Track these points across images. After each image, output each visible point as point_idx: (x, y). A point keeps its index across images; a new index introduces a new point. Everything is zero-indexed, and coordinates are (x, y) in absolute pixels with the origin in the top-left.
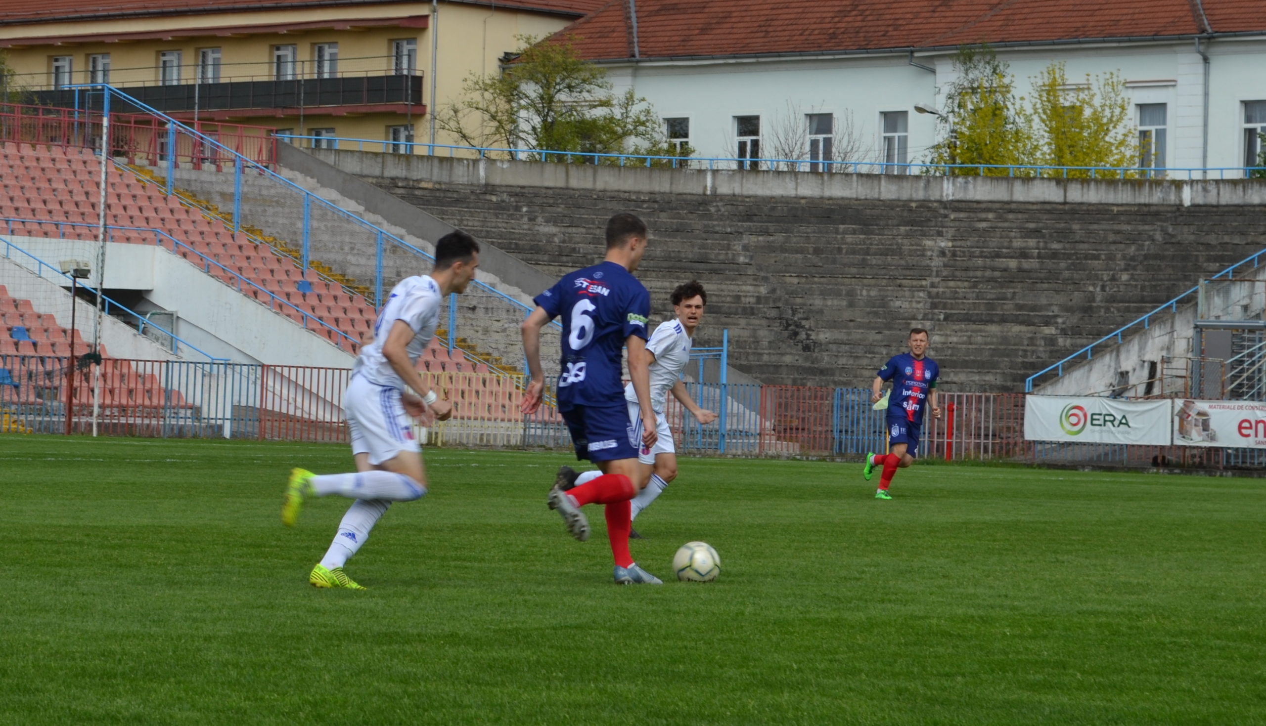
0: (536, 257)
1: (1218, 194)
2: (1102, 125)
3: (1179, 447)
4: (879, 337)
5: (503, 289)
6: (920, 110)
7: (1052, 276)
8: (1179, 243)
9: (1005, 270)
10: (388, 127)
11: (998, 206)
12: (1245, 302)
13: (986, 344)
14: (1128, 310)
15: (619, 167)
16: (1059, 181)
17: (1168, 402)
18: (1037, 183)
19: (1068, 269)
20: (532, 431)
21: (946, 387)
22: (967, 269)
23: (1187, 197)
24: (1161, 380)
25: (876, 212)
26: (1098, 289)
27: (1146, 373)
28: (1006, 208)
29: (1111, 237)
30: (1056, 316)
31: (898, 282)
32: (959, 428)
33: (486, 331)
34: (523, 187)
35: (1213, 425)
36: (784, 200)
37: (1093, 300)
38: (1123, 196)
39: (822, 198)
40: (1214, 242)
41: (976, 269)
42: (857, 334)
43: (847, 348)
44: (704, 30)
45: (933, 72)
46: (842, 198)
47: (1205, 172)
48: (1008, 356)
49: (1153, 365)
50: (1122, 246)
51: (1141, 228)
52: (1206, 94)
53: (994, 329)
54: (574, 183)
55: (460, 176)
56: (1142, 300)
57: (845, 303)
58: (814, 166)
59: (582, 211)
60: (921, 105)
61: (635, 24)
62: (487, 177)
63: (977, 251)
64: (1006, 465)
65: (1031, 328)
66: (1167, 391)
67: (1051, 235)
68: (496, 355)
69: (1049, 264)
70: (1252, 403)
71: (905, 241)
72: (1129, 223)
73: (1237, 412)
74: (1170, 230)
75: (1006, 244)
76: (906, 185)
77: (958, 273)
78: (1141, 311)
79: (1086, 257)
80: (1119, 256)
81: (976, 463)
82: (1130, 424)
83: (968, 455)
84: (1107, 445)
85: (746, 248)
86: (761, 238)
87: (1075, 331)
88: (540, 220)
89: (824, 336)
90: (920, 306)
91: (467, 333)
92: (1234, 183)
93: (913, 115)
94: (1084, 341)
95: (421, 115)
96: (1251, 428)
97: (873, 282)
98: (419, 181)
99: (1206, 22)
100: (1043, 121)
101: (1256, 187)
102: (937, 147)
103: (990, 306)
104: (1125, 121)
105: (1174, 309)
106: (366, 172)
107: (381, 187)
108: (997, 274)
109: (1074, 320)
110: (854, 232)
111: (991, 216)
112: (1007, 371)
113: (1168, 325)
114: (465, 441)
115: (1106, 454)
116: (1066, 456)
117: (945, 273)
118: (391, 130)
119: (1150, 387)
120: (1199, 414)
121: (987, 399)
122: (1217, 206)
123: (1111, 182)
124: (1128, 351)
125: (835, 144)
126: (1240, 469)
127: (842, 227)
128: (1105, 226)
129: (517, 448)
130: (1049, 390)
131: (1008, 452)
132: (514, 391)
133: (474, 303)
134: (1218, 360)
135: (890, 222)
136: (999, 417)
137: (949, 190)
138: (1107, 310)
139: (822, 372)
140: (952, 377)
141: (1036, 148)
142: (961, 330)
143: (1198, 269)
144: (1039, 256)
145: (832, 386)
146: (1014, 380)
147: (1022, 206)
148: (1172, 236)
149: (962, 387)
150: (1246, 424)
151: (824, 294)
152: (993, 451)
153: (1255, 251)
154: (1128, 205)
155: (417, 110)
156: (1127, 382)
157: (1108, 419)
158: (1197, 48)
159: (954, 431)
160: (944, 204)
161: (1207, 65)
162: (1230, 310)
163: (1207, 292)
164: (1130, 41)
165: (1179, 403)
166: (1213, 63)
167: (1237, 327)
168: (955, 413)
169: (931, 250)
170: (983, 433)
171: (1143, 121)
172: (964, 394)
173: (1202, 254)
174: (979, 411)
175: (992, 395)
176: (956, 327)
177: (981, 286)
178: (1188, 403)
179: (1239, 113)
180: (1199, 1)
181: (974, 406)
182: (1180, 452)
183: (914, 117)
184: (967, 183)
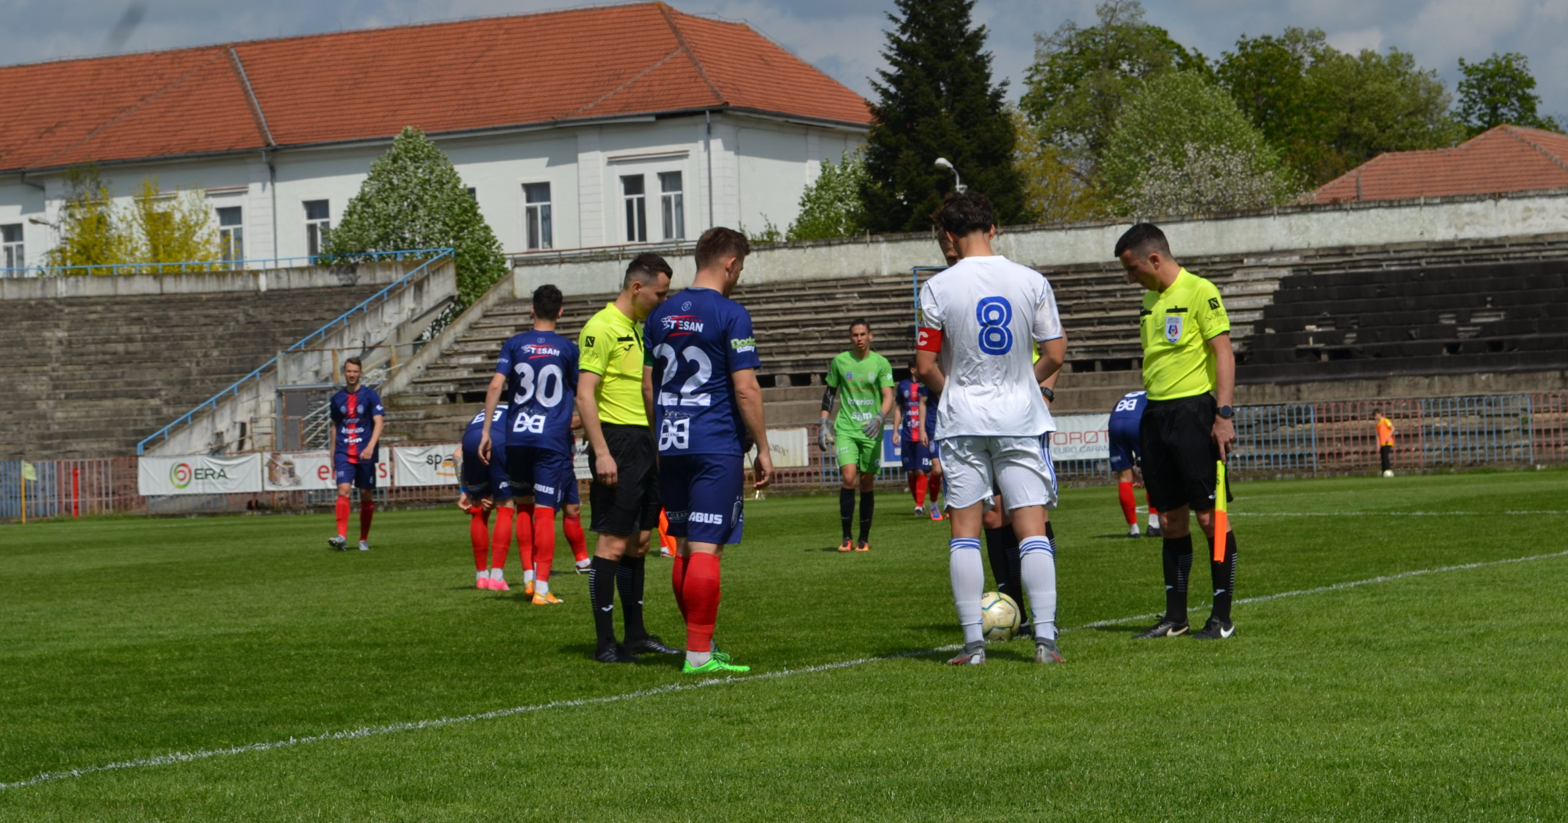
1: (289, 279)
2: (190, 227)
3: (268, 492)
4: (10, 417)
6: (33, 222)
7: (155, 357)
8: (258, 322)
9: (115, 353)
11: (104, 300)
12: (316, 368)
13: (102, 416)
14: (219, 380)
16: (156, 276)
17: (258, 455)
18: (137, 279)
19: (168, 349)
21: (70, 455)
22: (82, 355)
23: (263, 283)
24: (251, 438)
26: (194, 365)
27: (237, 432)
28: (112, 302)
29: (202, 321)
30: (159, 390)
31: (24, 368)
32: (84, 489)
35: (298, 472)
37: (190, 374)
38: (210, 286)
40: (287, 320)
41: (90, 354)
45: (42, 188)
47: (276, 261)
48: (121, 425)
49: (243, 426)
50: (211, 328)
51: (227, 311)
52: (274, 197)
53: (108, 403)
56: (231, 372)
60: (32, 218)
63: (90, 339)
64: (126, 517)
65: (139, 401)
66: (256, 446)
67: (151, 322)
69: (151, 346)
71: (28, 334)
72: (216, 308)
73: (315, 460)
74: (251, 312)
75: (114, 332)
76: (25, 286)
77: (74, 359)
78: (230, 381)
79: (182, 338)
80: (209, 336)
81: (101, 518)
82: (228, 476)
83: (92, 512)
84: (209, 495)
87: (176, 401)
90: (44, 388)
92: (301, 270)
93: (28, 227)
94: (184, 409)
96: (328, 472)
99: (270, 137)
100: (141, 225)
101: (320, 272)
102: (51, 252)
103: (104, 385)
104: (210, 223)
105: (258, 378)
108: (108, 357)
109: (175, 391)
111: (99, 308)
112: (121, 438)
113: (254, 391)
115: (209, 502)
116: (175, 507)
117: (63, 359)
119: (241, 444)
120: (286, 463)
121: (106, 463)
122: (289, 290)
123: (199, 275)
124: (222, 415)
126: (321, 507)
128: (196, 311)
130: (158, 452)
131: (126, 506)
134: (297, 418)
135: (13, 318)
136: (117, 477)
137: (62, 288)
138: (203, 381)
140: (75, 447)
141: (136, 249)
142: (80, 406)
143: (275, 342)
144: (143, 340)
146: (128, 445)
147: (125, 299)
148: (253, 317)
149: (83, 454)
150: (324, 470)
152: (114, 507)
153: (322, 325)
154: (214, 293)
156: (222, 441)
157: (208, 473)
158: (264, 159)
159: (80, 492)
160: (59, 301)
161: (273, 174)
162: (304, 375)
163: (284, 361)
164: (208, 156)
165: (267, 456)
166: (279, 171)
167: (310, 390)
168: (79, 477)
169: (50, 340)
170: (104, 492)
171: (223, 223)
172: (87, 460)
173: (278, 330)
174: (99, 473)
175: (110, 460)
176: (75, 404)
177: (94, 368)
178: (275, 455)
179: (303, 213)
180: (263, 120)
181: (95, 469)
182: (269, 497)
183: (28, 230)
184: (77, 281)
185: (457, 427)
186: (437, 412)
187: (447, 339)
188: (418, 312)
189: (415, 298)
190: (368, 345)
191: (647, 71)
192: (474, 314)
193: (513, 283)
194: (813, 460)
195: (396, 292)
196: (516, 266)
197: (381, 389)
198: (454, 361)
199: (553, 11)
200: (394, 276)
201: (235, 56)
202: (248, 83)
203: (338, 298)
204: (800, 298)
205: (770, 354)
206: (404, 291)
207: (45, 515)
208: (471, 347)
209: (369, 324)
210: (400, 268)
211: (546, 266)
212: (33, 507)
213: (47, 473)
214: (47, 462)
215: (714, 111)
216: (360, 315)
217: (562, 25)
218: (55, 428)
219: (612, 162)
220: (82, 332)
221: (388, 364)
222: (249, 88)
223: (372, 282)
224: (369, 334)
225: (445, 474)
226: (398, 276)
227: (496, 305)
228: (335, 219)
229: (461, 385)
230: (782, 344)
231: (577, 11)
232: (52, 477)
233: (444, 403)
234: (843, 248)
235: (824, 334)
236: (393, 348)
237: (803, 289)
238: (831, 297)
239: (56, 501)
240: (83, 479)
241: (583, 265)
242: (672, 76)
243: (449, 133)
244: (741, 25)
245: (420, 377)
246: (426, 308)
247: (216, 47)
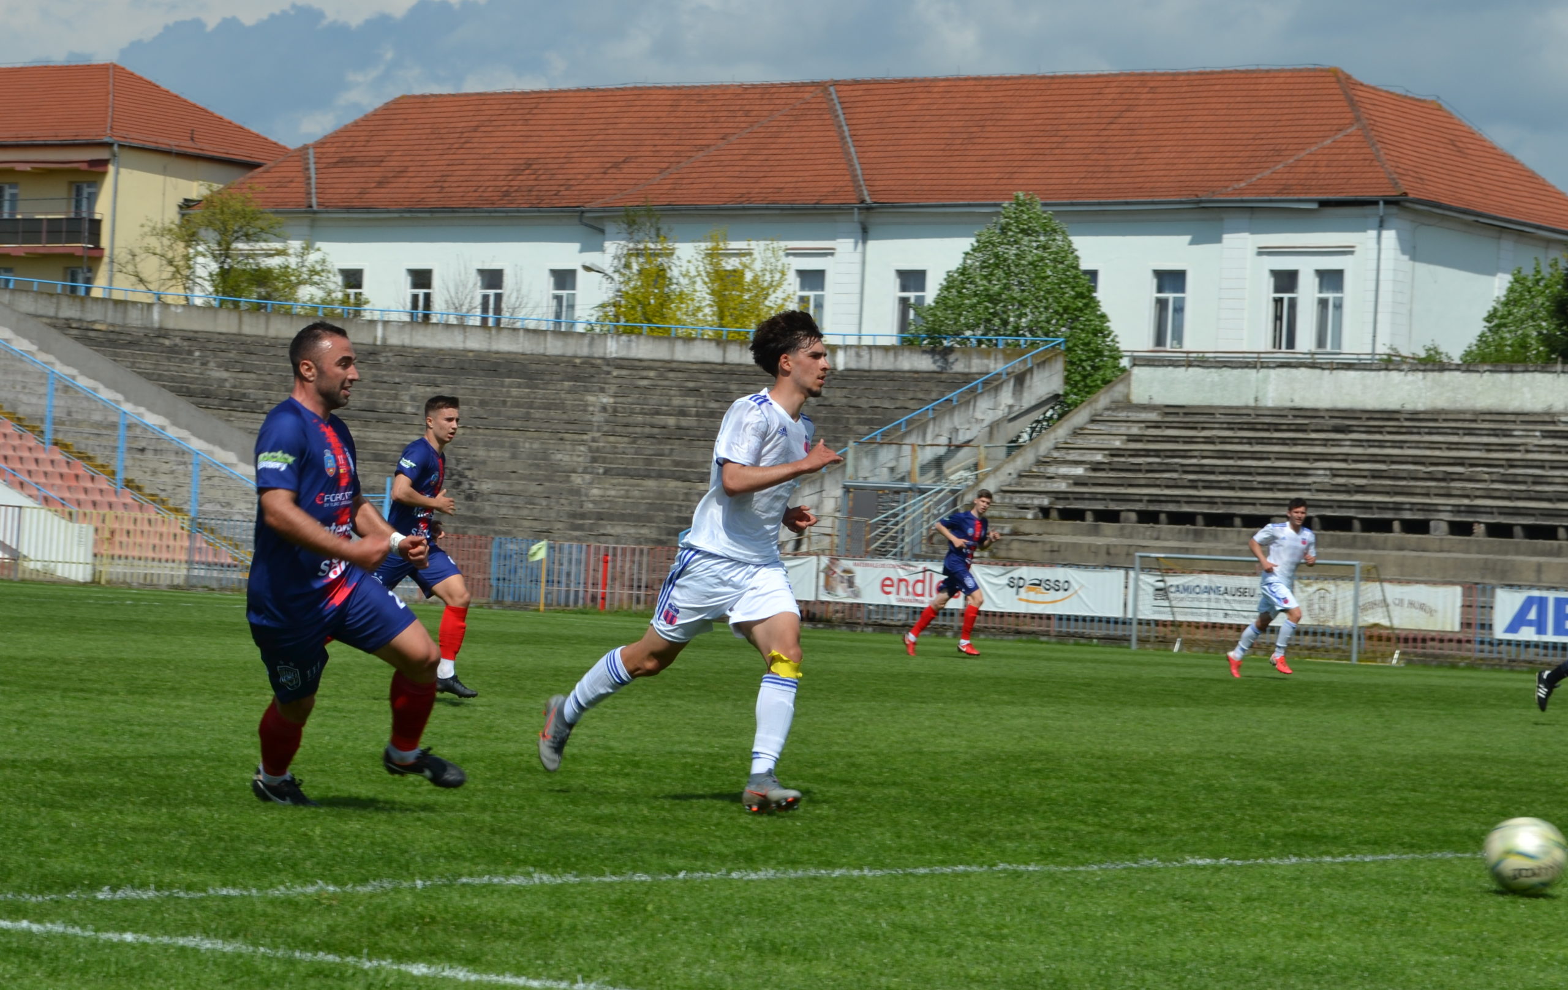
0: (207, 401)
1: (871, 359)
2: (763, 289)
3: (823, 602)
4: (540, 488)
5: (172, 432)
6: (587, 269)
8: (831, 405)
9: (664, 427)
10: (66, 268)
11: (659, 364)
12: (892, 464)
13: (643, 498)
15: (292, 315)
16: (720, 342)
17: (814, 558)
18: (698, 343)
20: (196, 572)
21: (603, 538)
22: (627, 425)
23: (842, 361)
24: (809, 537)
25: (542, 367)
28: (668, 367)
31: (560, 435)
32: (614, 579)
33: (154, 472)
34: (196, 332)
35: (858, 581)
36: (453, 353)
39: (489, 352)
40: (865, 406)
41: (636, 425)
42: (519, 485)
43: (508, 498)
44: (380, 184)
45: (602, 231)
46: (509, 353)
47: (860, 336)
48: (663, 510)
52: (864, 263)
53: (651, 483)
54: (247, 329)
55: (134, 318)
57: (507, 455)
58: (484, 320)
59: (254, 357)
60: (588, 264)
61: (313, 175)
62: (161, 321)
63: (638, 408)
66: (814, 548)
67: (709, 395)
68: (163, 495)
70: (892, 562)
71: (569, 396)
73: (880, 570)
75: (665, 402)
76: (572, 341)
77: (618, 429)
81: (629, 614)
83: (620, 607)
85: (413, 398)
86: (428, 389)
88: (212, 365)
89: (486, 486)
90: (580, 459)
91: (136, 475)
92: (886, 349)
93: (581, 275)
95: (99, 259)
96: (891, 586)
97: (536, 434)
98: (94, 322)
99: (865, 193)
100: (705, 283)
101: (907, 353)
102: (603, 306)
103: (648, 462)
104: (785, 286)
106: (41, 312)
107: (55, 327)
108: (656, 431)
110: (519, 386)
111: (652, 374)
112: (663, 525)
113: (818, 485)
114: (128, 580)
117: (606, 428)
118: (69, 272)
120: (845, 571)
121: (642, 551)
122: (869, 371)
125: (505, 299)
126: (881, 625)
127: (507, 380)
129: (177, 587)
132: (179, 531)
133: (143, 444)
134: (864, 519)
135: (554, 377)
136: (652, 570)
137: (613, 348)
139: (483, 521)
140: (609, 530)
141: (699, 309)
142: (619, 484)
143: (848, 430)
144: (698, 415)
145: (492, 535)
146: (669, 534)
147: (683, 366)
149: (618, 539)
150: (888, 582)
151: (488, 445)
152: (646, 603)
153: (904, 415)
155: (95, 253)
158: (856, 217)
159: (609, 581)
160: (607, 361)
161: (865, 234)
162: (877, 471)
163: (856, 453)
164: (792, 209)
165: (825, 561)
166: (871, 233)
167: (883, 489)
168: (610, 564)
169: (594, 405)
170: (635, 584)
171: (803, 287)
172: (619, 546)
173: (853, 416)
174: (633, 562)
175: (645, 548)
176: (615, 481)
177: (639, 442)
178: (834, 560)
179: (895, 282)
180: (859, 172)
181: (628, 558)
182: (824, 607)
183: (582, 276)
184: (630, 341)
185: (1048, 547)
186: (1025, 528)
187: (1046, 444)
188: (1016, 410)
189: (1014, 394)
190: (955, 442)
191: (1314, 148)
192: (1079, 417)
193: (1129, 385)
194: (1466, 625)
195: (992, 384)
196: (1134, 365)
197: (963, 495)
198: (1052, 470)
199: (1208, 70)
200: (992, 366)
201: (834, 96)
202: (846, 128)
203: (926, 385)
204: (1470, 432)
205: (1427, 495)
206: (1002, 384)
207: (567, 605)
208: (1073, 456)
209: (958, 419)
210: (1000, 356)
211: (1170, 368)
212: (555, 594)
213: (574, 557)
214: (575, 544)
215: (1387, 203)
216: (949, 408)
217: (1217, 88)
218: (589, 506)
219: (1263, 252)
220: (630, 400)
221: (976, 466)
222: (847, 134)
223: (967, 370)
224: (957, 430)
225: (1028, 601)
226: (996, 366)
227: (1107, 409)
228: (931, 294)
229: (1058, 499)
230: (1443, 484)
231: (1237, 71)
232: (579, 562)
233: (1036, 518)
234: (1528, 376)
235: (1494, 477)
236: (982, 448)
237: (1474, 421)
238: (1507, 433)
239: (581, 589)
240: (614, 567)
241: (1213, 370)
242: (1343, 157)
243: (1072, 204)
244: (1432, 102)
245: (1010, 485)
246: (1026, 405)
247: (813, 84)
